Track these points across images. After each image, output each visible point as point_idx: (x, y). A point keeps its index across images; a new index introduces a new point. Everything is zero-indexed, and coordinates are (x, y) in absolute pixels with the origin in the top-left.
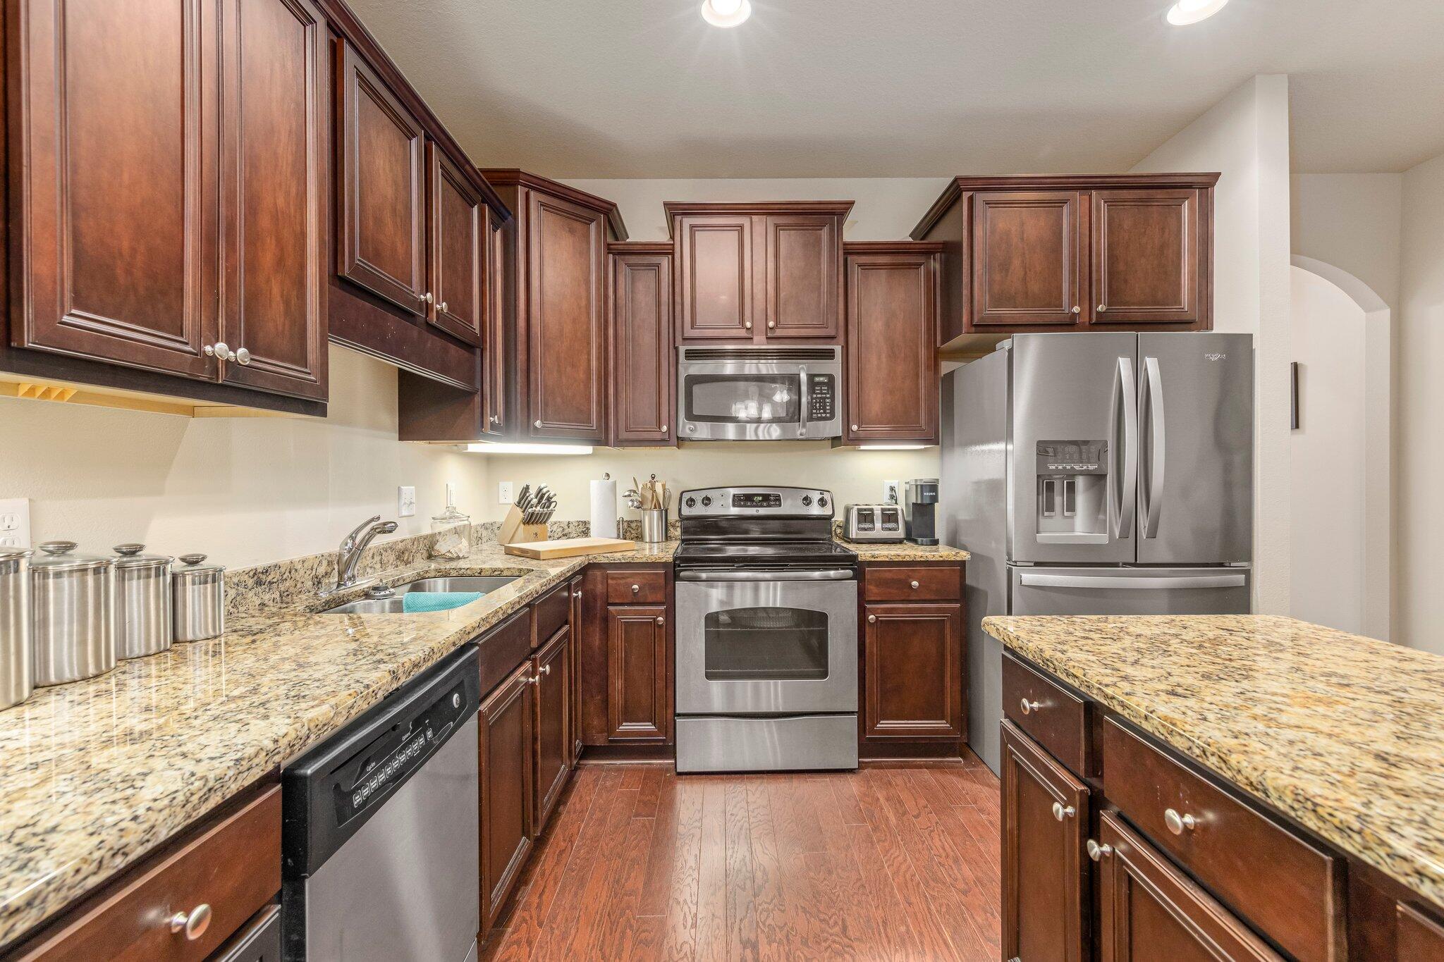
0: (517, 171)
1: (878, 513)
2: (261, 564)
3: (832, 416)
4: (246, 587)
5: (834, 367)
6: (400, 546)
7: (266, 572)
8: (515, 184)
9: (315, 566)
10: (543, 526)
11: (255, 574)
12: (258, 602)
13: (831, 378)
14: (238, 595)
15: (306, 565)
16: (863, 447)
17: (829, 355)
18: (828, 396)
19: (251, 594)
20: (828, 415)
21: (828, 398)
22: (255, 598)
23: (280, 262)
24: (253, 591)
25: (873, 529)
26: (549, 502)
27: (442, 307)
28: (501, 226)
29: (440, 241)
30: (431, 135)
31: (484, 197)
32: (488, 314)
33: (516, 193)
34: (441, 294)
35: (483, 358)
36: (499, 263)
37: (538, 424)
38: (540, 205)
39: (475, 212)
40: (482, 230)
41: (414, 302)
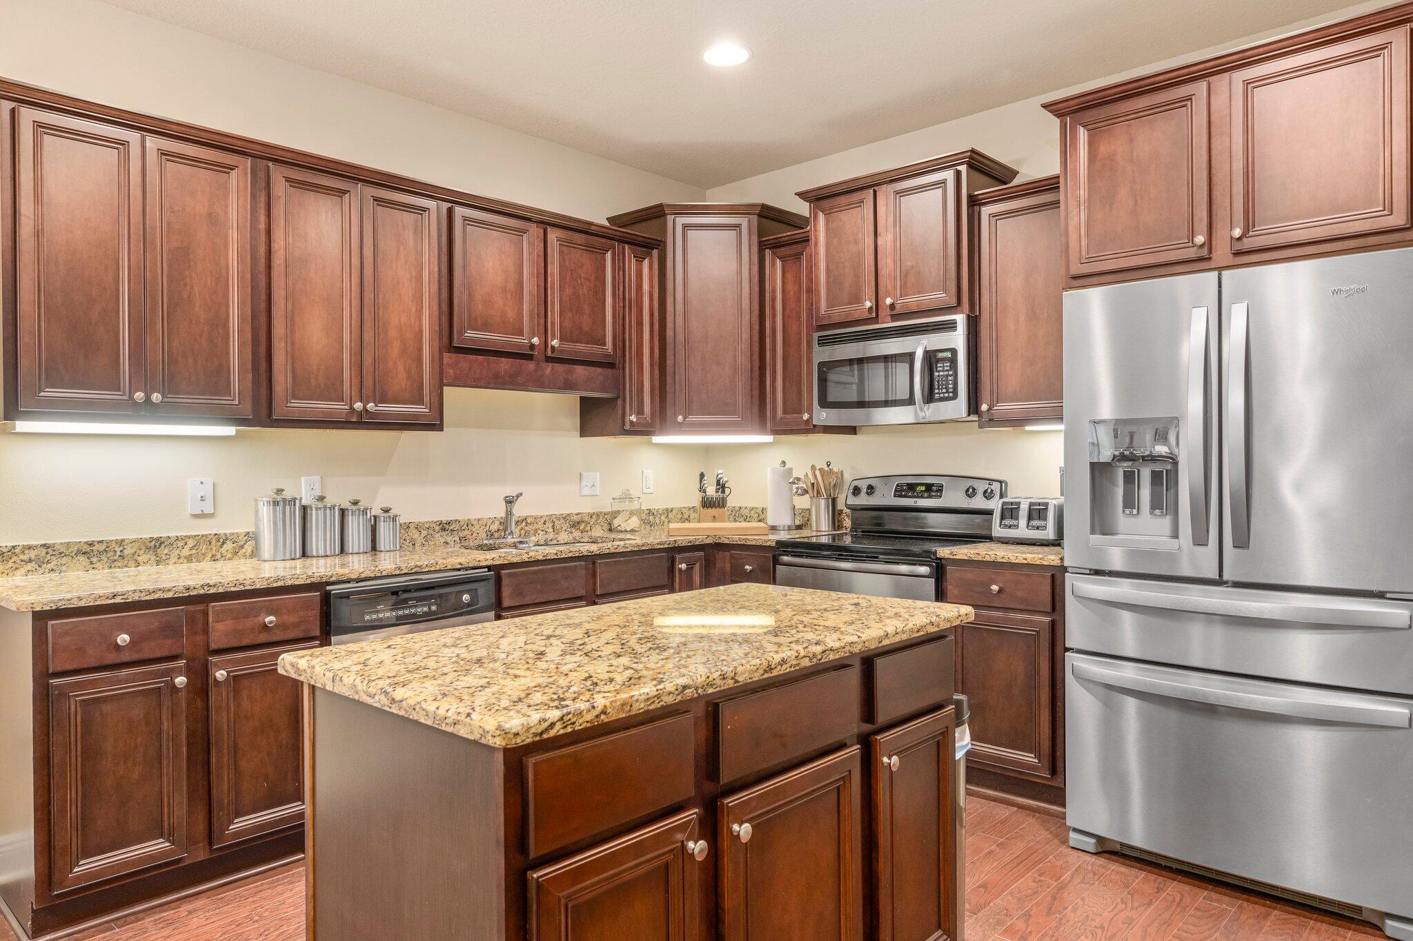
0: (661, 206)
1: (1024, 508)
2: (445, 519)
3: (955, 397)
4: (434, 530)
5: (958, 339)
6: (575, 518)
7: (449, 523)
8: (665, 215)
9: (489, 524)
10: (722, 510)
11: (440, 524)
12: (443, 541)
13: (954, 351)
14: (428, 534)
15: (480, 522)
16: (1028, 428)
17: (951, 326)
18: (951, 373)
19: (437, 535)
20: (951, 395)
21: (951, 376)
22: (440, 538)
23: (404, 351)
24: (439, 533)
25: (1017, 527)
26: (723, 487)
27: (555, 343)
28: (650, 255)
29: (557, 295)
30: (547, 222)
31: (623, 241)
32: (627, 333)
33: (666, 221)
34: (558, 334)
35: (624, 369)
36: (646, 287)
37: (680, 418)
38: (685, 226)
39: (609, 255)
40: (619, 267)
41: (521, 346)
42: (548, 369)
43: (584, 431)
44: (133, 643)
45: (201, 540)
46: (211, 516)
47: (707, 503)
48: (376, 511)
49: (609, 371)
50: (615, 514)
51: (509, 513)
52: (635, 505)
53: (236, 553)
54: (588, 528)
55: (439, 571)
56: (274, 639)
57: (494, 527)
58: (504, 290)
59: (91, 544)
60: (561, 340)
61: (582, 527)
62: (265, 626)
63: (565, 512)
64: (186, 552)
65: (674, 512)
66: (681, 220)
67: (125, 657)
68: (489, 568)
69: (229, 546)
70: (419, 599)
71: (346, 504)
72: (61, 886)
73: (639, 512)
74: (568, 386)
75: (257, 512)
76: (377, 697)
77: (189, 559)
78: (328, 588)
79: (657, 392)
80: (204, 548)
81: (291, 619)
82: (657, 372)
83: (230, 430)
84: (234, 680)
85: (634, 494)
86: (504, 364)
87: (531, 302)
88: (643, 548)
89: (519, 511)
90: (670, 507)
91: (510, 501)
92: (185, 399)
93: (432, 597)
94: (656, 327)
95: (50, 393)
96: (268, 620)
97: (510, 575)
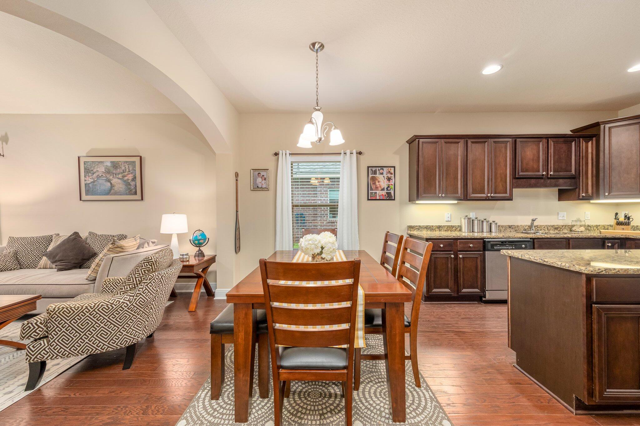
0: (598, 122)
2: (510, 225)
6: (556, 226)
7: (512, 226)
8: (600, 125)
10: (627, 226)
12: (510, 230)
14: (505, 228)
15: (522, 226)
19: (508, 229)
23: (501, 180)
26: (629, 218)
27: (552, 173)
28: (592, 140)
29: (552, 158)
30: (548, 137)
31: (579, 137)
32: (581, 167)
33: (600, 127)
34: (552, 170)
35: (579, 179)
36: (590, 150)
37: (607, 194)
38: (610, 128)
39: (573, 143)
40: (578, 146)
41: (540, 175)
42: (549, 181)
43: (560, 199)
44: (443, 247)
45: (448, 226)
46: (450, 221)
47: (619, 224)
48: (491, 222)
49: (573, 180)
50: (573, 226)
51: (532, 224)
52: (583, 223)
53: (456, 230)
54: (562, 230)
55: (515, 238)
56: (472, 250)
57: (526, 228)
58: (533, 160)
59: (427, 226)
60: (554, 172)
61: (559, 229)
62: (470, 246)
63: (552, 224)
64: (445, 229)
65: (600, 226)
66: (607, 126)
67: (442, 249)
68: (531, 239)
69: (454, 228)
70: (509, 245)
71: (483, 220)
72: (431, 293)
73: (584, 226)
74: (556, 186)
75: (461, 221)
76: (538, 260)
77: (446, 231)
78: (485, 240)
79: (594, 186)
80: (449, 228)
81: (476, 246)
82: (594, 178)
83: (456, 202)
84: (463, 258)
85: (582, 219)
86: (533, 181)
87: (543, 161)
88: (590, 237)
89: (536, 223)
90: (598, 224)
91: (533, 220)
92: (449, 195)
93: (513, 245)
94: (594, 163)
95: (424, 195)
96: (471, 245)
97: (538, 241)
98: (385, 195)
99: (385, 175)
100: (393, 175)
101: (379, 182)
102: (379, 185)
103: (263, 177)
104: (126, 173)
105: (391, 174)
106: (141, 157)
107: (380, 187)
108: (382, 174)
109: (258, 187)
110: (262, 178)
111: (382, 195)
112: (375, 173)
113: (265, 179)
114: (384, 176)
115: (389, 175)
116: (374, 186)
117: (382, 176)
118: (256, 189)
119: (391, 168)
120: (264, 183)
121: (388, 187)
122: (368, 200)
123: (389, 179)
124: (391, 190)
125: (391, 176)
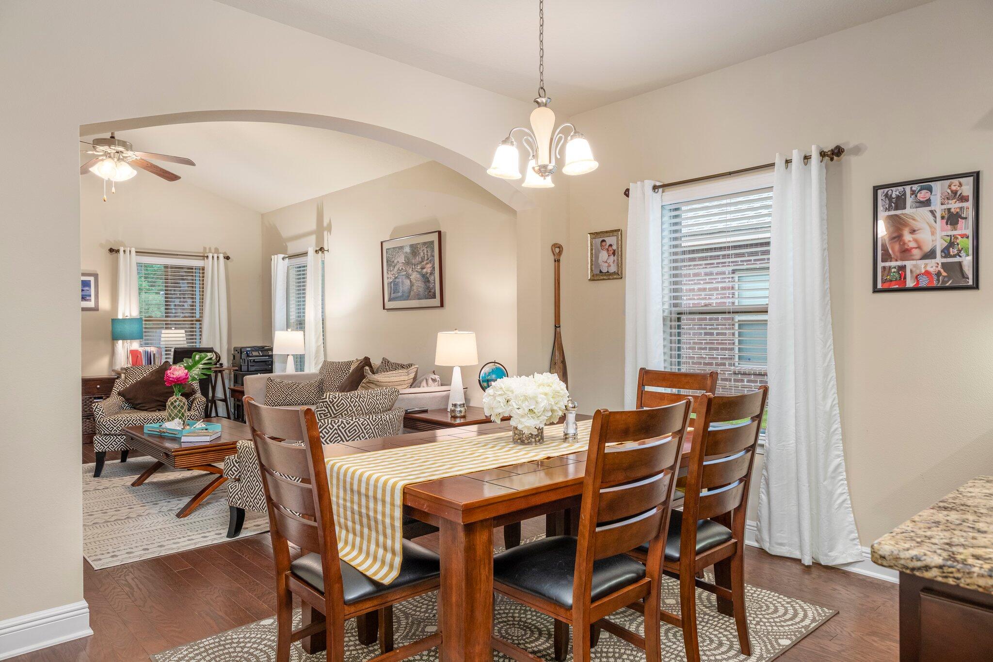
98: (939, 274)
99: (937, 206)
100: (970, 204)
101: (913, 231)
102: (916, 241)
103: (610, 249)
104: (425, 262)
105: (964, 199)
106: (440, 233)
107: (919, 247)
108: (927, 203)
109: (601, 272)
110: (608, 250)
111: (927, 273)
112: (900, 202)
113: (614, 254)
114: (932, 212)
115: (954, 206)
116: (897, 247)
117: (924, 211)
118: (598, 278)
119: (962, 180)
120: (611, 264)
121: (951, 244)
122: (876, 290)
123: (953, 219)
124: (963, 254)
125: (961, 208)
